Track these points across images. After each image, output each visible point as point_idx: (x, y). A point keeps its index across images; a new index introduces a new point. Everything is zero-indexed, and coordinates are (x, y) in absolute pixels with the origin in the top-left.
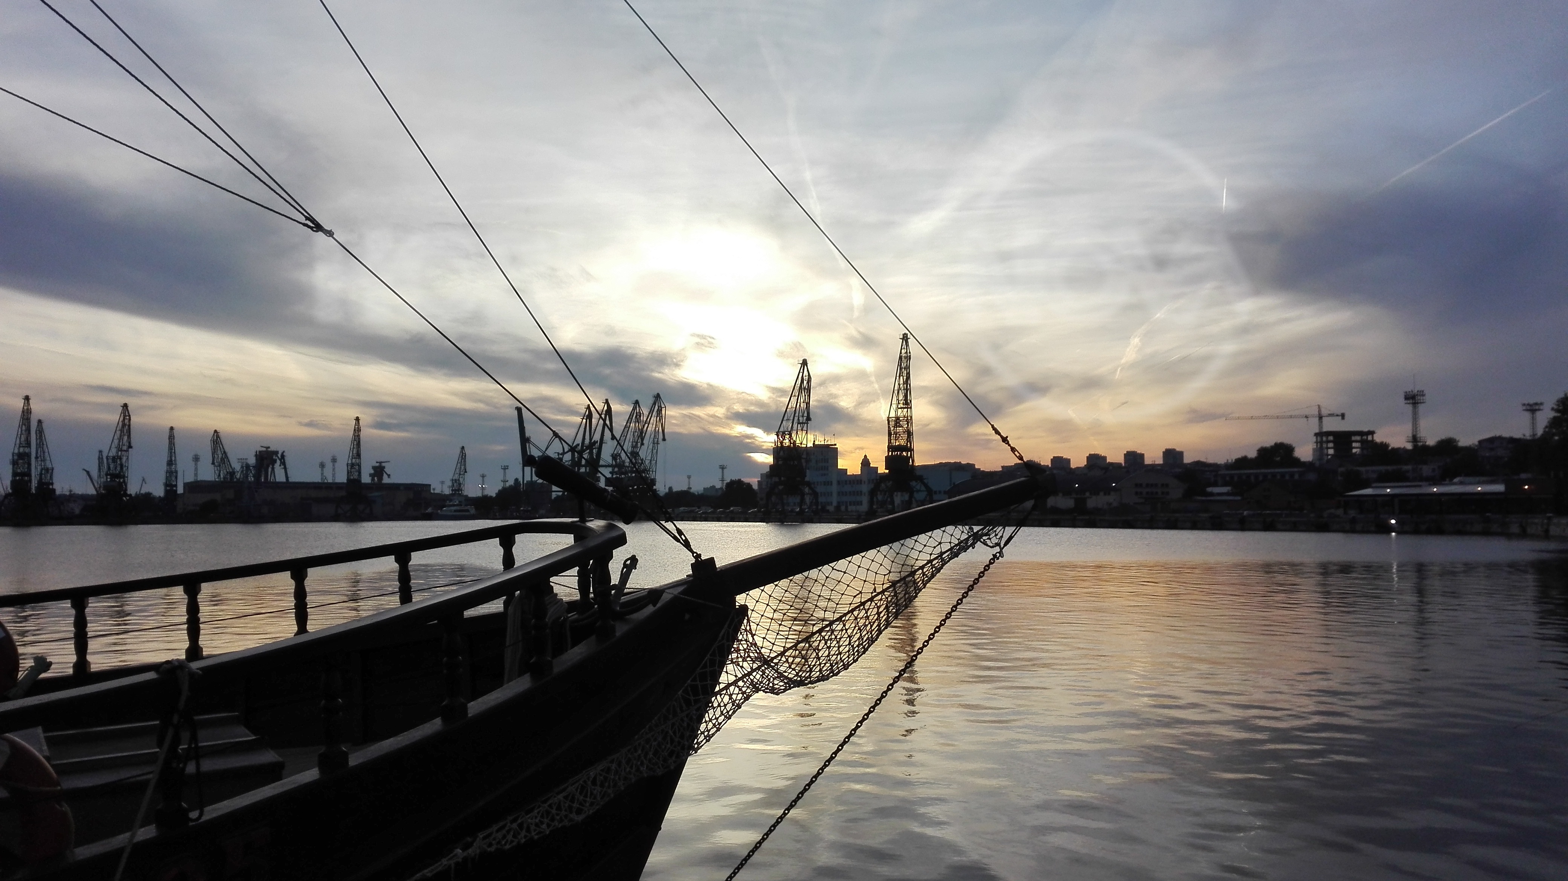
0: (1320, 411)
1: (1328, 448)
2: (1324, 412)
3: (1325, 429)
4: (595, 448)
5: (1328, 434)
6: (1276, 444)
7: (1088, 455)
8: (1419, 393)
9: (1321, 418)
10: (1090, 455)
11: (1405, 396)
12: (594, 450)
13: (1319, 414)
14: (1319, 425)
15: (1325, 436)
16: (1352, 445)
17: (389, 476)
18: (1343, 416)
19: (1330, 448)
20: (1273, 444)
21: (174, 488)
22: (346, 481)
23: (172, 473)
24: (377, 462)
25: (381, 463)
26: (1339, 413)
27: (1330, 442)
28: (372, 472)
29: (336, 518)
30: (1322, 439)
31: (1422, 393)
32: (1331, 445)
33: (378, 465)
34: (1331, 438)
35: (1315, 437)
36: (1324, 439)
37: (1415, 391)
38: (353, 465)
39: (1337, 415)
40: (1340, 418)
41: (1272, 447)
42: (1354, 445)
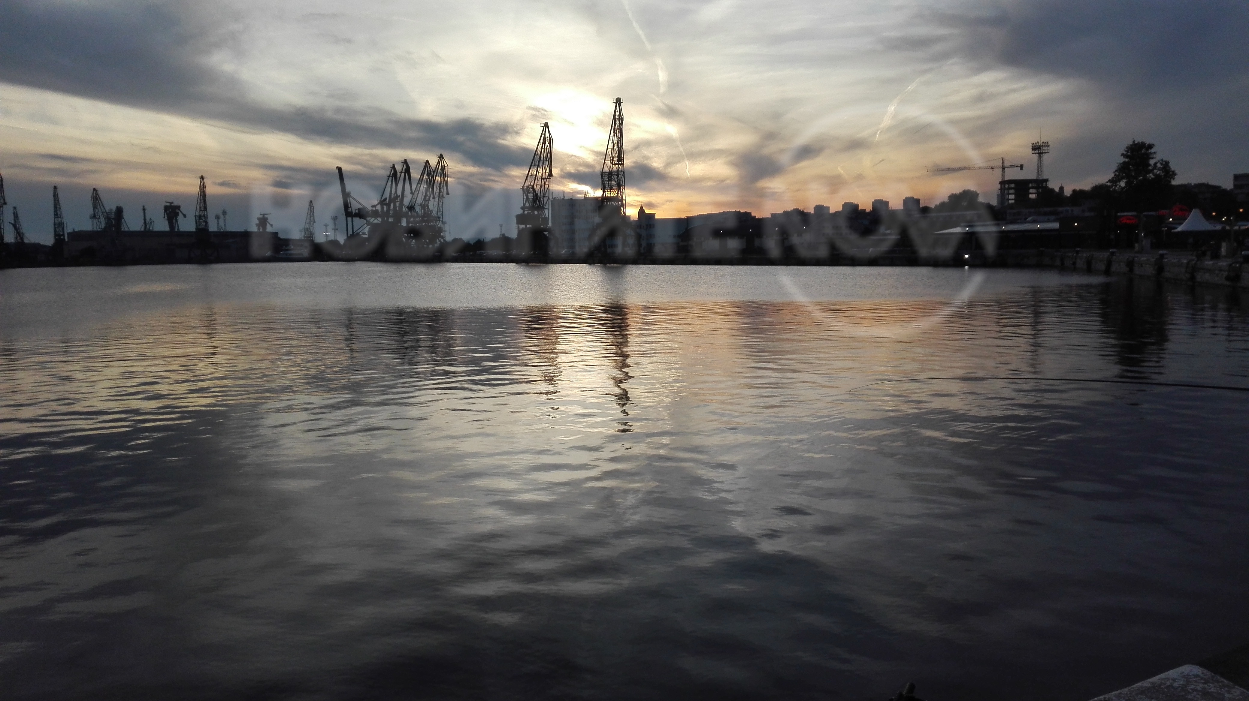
0: (1003, 162)
1: (1009, 194)
2: (1007, 164)
3: (1007, 178)
4: (398, 202)
5: (1010, 182)
6: (964, 191)
7: (843, 203)
8: (1044, 145)
9: (1003, 168)
10: (845, 203)
11: (1033, 147)
12: (397, 203)
13: (1003, 166)
14: (1002, 175)
15: (1007, 184)
16: (1029, 191)
17: (271, 225)
18: (1021, 167)
19: (1011, 194)
20: (961, 191)
21: (62, 237)
22: (195, 230)
23: (59, 226)
24: (261, 214)
25: (264, 215)
26: (1019, 164)
27: (1011, 188)
28: (258, 222)
29: (188, 261)
30: (1005, 186)
31: (1047, 144)
32: (1012, 191)
33: (261, 216)
34: (1013, 185)
35: (1000, 185)
36: (1007, 186)
37: (1041, 143)
38: (200, 217)
39: (1017, 166)
40: (1019, 168)
41: (960, 193)
42: (1031, 191)
